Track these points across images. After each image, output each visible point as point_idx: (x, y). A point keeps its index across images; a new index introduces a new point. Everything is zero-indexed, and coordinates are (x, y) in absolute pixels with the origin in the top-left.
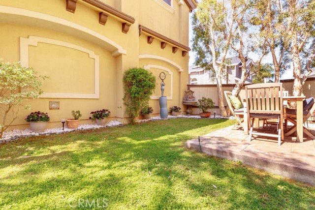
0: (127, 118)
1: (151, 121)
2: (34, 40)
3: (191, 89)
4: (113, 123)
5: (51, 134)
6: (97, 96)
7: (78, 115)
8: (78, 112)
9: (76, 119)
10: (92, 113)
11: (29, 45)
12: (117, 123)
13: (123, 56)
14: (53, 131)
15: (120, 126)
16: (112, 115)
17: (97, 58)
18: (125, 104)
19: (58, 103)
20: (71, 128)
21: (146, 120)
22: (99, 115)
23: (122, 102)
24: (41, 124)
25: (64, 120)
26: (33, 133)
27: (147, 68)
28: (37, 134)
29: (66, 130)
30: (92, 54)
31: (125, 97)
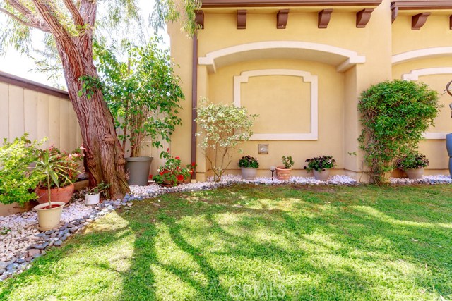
0: (366, 173)
1: (423, 182)
2: (245, 76)
4: (339, 179)
5: (260, 183)
6: (314, 137)
7: (289, 162)
8: (290, 158)
9: (286, 168)
10: (308, 160)
11: (242, 83)
12: (347, 180)
13: (358, 67)
14: (263, 181)
15: (353, 185)
16: (338, 165)
17: (314, 80)
18: (363, 148)
19: (267, 146)
20: (281, 179)
21: (409, 181)
22: (318, 165)
23: (357, 144)
24: (250, 171)
25: (273, 168)
26: (244, 181)
28: (247, 182)
29: (276, 181)
30: (307, 75)
31: (362, 136)
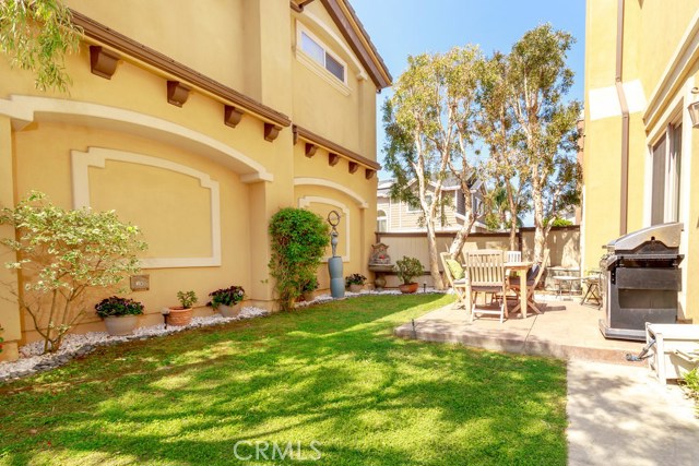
0: (274, 300)
1: (316, 303)
2: (98, 156)
3: (383, 240)
4: (248, 311)
5: (149, 337)
6: (216, 262)
7: (189, 299)
8: (191, 294)
9: (185, 308)
10: (214, 294)
11: (89, 166)
12: (257, 311)
13: (267, 185)
14: (152, 332)
15: (265, 316)
16: (248, 293)
17: (215, 187)
18: (273, 275)
19: (146, 277)
21: (308, 303)
22: (226, 297)
23: (268, 270)
24: (127, 321)
25: (167, 310)
26: (116, 338)
27: (305, 203)
28: (124, 339)
29: (171, 329)
30: (206, 180)
31: (272, 261)
